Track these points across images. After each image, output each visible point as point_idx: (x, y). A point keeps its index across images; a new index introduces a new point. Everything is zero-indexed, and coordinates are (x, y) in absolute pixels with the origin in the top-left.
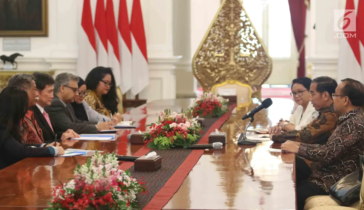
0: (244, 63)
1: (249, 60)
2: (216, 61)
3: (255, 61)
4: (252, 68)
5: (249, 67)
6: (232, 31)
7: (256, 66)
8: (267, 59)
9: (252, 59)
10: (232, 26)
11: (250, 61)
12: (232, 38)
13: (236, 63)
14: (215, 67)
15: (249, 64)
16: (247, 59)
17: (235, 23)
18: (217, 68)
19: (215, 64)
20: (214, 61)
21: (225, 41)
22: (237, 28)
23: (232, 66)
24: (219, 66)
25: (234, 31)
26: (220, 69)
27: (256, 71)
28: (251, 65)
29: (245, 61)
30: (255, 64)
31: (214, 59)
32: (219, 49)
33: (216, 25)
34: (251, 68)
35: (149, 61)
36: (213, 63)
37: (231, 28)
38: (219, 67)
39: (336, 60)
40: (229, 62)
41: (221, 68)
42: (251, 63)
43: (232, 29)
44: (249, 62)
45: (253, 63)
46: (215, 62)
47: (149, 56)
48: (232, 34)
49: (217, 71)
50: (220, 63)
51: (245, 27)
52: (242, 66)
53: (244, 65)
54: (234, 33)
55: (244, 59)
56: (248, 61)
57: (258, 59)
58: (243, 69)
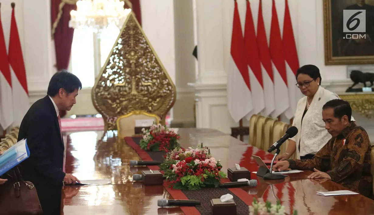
0: (146, 92)
1: (152, 88)
2: (117, 91)
3: (158, 90)
4: (155, 97)
5: (152, 96)
6: (132, 59)
7: (159, 94)
8: (170, 87)
9: (155, 88)
10: (133, 54)
11: (153, 90)
12: (133, 66)
13: (138, 92)
14: (116, 97)
15: (152, 93)
16: (149, 87)
17: (136, 50)
18: (118, 99)
19: (116, 94)
20: (114, 91)
21: (126, 70)
22: (138, 56)
23: (134, 95)
24: (120, 96)
25: (135, 59)
26: (121, 99)
27: (160, 100)
28: (154, 94)
29: (148, 90)
30: (158, 92)
31: (115, 89)
32: (120, 78)
33: (116, 53)
34: (154, 97)
35: (30, 94)
36: (114, 93)
37: (132, 56)
38: (120, 98)
39: (225, 85)
40: (131, 91)
41: (123, 98)
42: (154, 92)
43: (133, 57)
44: (151, 91)
45: (156, 92)
46: (116, 92)
47: (30, 88)
48: (133, 62)
49: (118, 101)
50: (121, 93)
51: (146, 55)
52: (144, 95)
53: (147, 94)
54: (134, 61)
55: (146, 88)
56: (150, 89)
57: (161, 88)
58: (146, 98)
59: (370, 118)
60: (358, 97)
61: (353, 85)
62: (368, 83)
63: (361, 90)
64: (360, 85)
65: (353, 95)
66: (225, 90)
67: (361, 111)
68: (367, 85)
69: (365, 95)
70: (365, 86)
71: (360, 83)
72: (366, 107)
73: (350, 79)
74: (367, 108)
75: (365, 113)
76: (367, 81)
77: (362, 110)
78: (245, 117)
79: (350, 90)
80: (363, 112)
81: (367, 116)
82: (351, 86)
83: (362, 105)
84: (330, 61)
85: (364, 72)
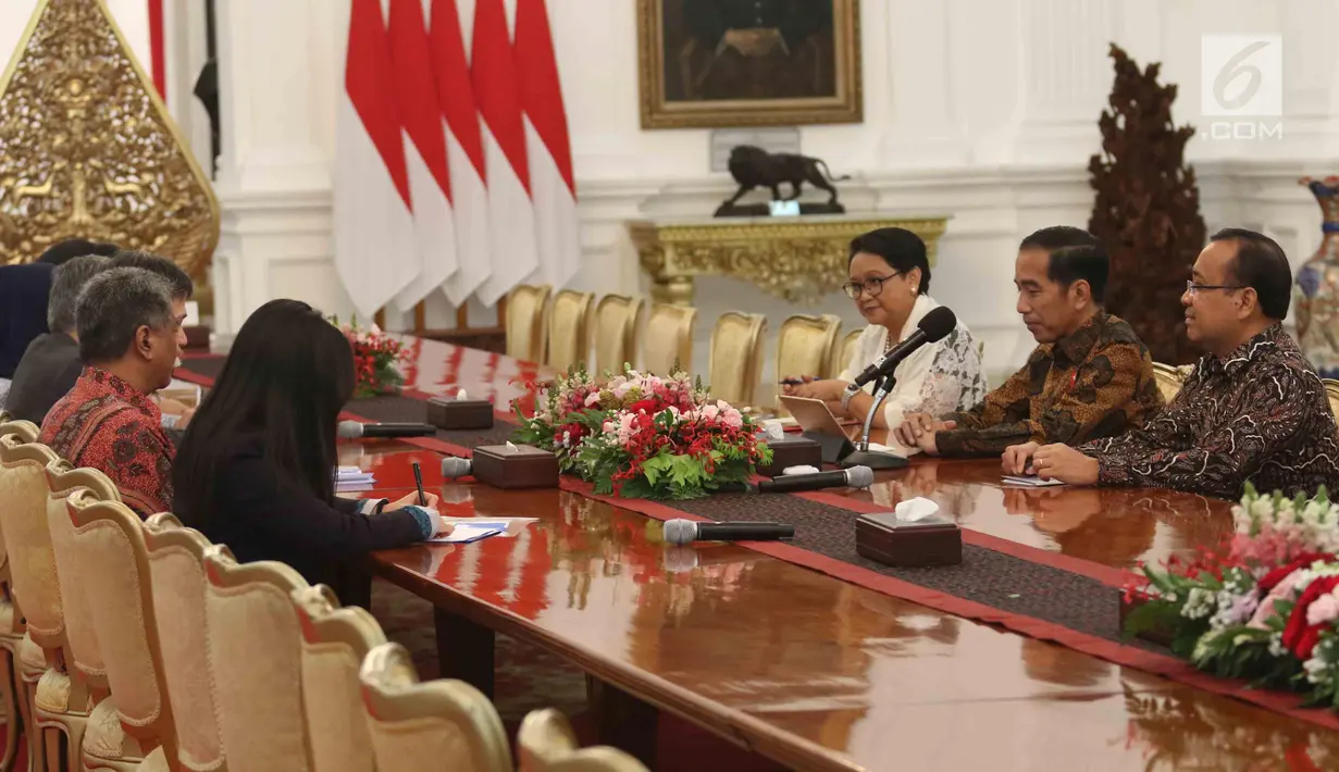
0: (121, 217)
1: (140, 202)
2: (24, 210)
3: (160, 207)
4: (150, 231)
5: (139, 227)
6: (73, 105)
7: (164, 223)
8: (199, 198)
9: (150, 201)
10: (75, 87)
11: (143, 208)
12: (77, 128)
13: (95, 216)
14: (21, 231)
15: (139, 217)
16: (130, 198)
17: (86, 76)
18: (29, 238)
19: (20, 222)
20: (15, 212)
21: (53, 140)
22: (92, 94)
23: (82, 226)
24: (35, 228)
25: (83, 104)
26: (38, 238)
27: (166, 242)
28: (147, 221)
29: (126, 208)
30: (161, 217)
31: (17, 205)
32: (32, 170)
33: (21, 86)
34: (145, 230)
36: (14, 220)
37: (72, 95)
38: (35, 234)
40: (71, 214)
41: (43, 234)
42: (146, 214)
43: (76, 100)
44: (137, 212)
45: (154, 214)
46: (21, 216)
48: (76, 117)
49: (26, 245)
50: (39, 218)
51: (120, 90)
52: (115, 226)
53: (122, 222)
54: (83, 114)
55: (118, 202)
56: (134, 205)
57: (169, 200)
58: (121, 236)
59: (796, 300)
60: (757, 233)
61: (739, 195)
62: (786, 187)
63: (763, 211)
64: (759, 194)
65: (742, 227)
66: (327, 210)
67: (767, 280)
68: (784, 195)
69: (779, 226)
70: (777, 197)
71: (759, 189)
72: (782, 265)
73: (727, 176)
74: (787, 268)
75: (780, 283)
76: (784, 180)
77: (771, 276)
78: (393, 302)
79: (727, 209)
80: (774, 281)
81: (787, 293)
82: (729, 198)
83: (770, 260)
84: (656, 117)
85: (772, 150)
